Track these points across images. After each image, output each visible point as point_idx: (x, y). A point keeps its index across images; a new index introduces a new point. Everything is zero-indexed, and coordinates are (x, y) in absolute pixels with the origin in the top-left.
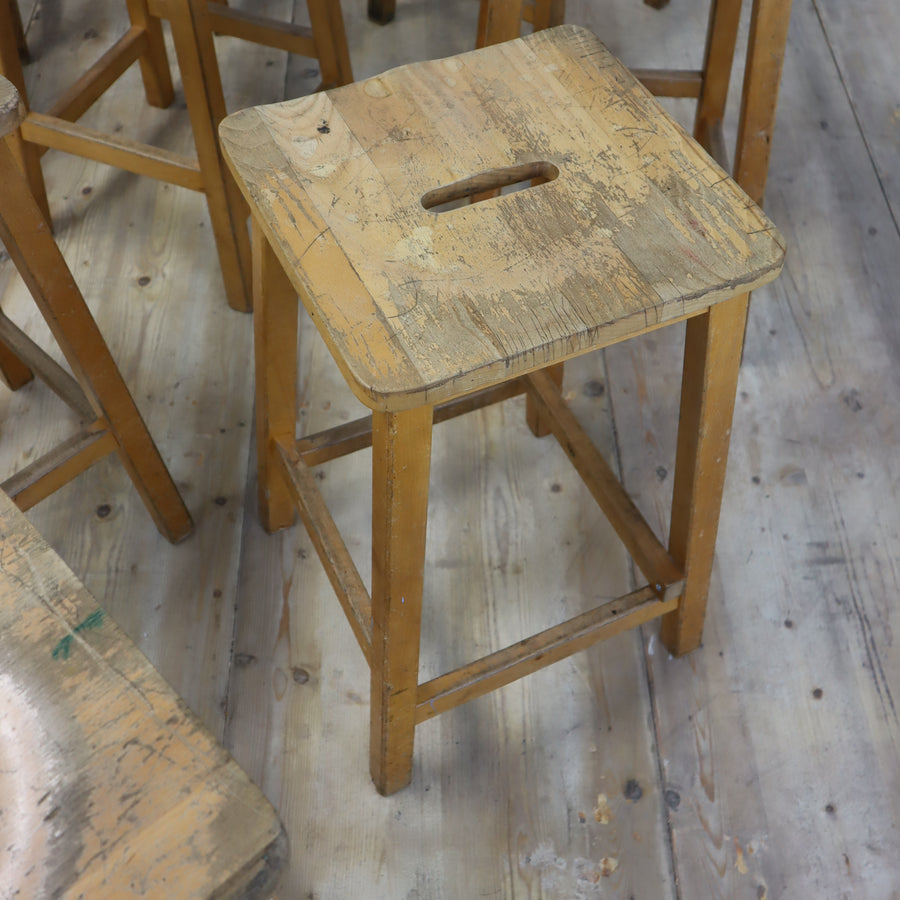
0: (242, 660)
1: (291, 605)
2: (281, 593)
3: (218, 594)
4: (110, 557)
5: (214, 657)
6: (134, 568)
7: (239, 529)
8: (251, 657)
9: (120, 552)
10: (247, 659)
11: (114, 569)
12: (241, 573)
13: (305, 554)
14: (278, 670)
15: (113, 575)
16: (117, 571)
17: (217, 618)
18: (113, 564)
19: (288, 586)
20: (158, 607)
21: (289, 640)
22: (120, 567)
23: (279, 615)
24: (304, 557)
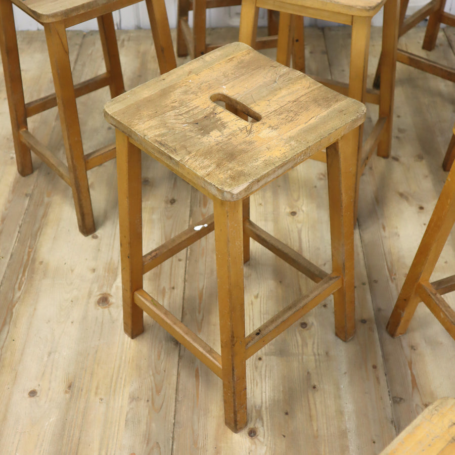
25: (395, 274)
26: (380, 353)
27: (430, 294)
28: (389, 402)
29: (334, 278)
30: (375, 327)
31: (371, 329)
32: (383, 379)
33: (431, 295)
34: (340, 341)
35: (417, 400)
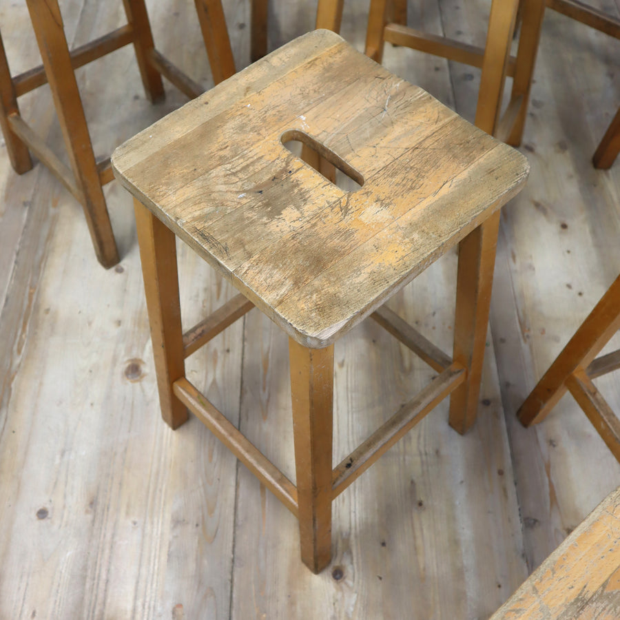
0: (530, 523)
1: (554, 482)
2: (545, 473)
3: (501, 473)
4: (419, 443)
5: (509, 520)
6: (437, 452)
7: (503, 424)
8: (536, 521)
9: (425, 440)
10: (532, 521)
11: (423, 452)
12: (513, 456)
13: (555, 443)
14: (556, 530)
15: (424, 457)
16: (426, 454)
17: (505, 490)
18: (422, 449)
19: (548, 467)
20: (462, 482)
21: (559, 508)
22: (428, 452)
23: (547, 489)
24: (554, 446)
25: (529, 330)
26: (508, 451)
27: (587, 393)
28: (518, 525)
29: (455, 373)
30: (501, 410)
31: (496, 415)
32: (512, 490)
33: (589, 395)
34: (454, 433)
35: (556, 523)
